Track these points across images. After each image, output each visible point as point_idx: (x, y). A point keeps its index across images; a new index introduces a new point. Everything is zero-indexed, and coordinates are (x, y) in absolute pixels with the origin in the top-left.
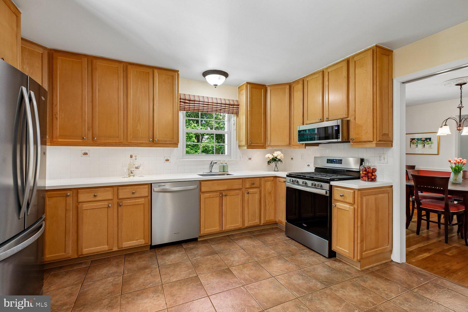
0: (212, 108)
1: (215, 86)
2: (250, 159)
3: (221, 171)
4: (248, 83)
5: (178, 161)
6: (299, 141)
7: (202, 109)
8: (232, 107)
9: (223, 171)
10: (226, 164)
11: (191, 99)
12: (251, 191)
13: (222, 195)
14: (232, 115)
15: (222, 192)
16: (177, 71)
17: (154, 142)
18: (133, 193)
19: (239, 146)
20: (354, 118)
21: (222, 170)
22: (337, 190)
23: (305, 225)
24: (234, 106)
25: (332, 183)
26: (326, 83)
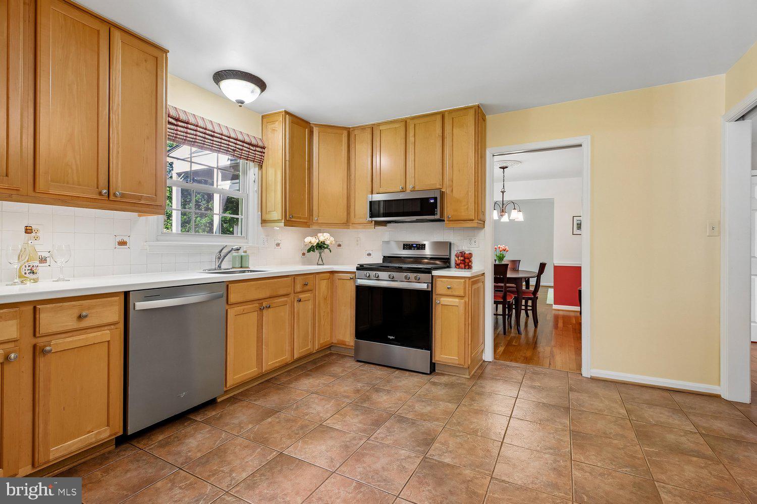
0: (220, 144)
1: (240, 104)
2: (278, 245)
3: (237, 266)
4: (287, 113)
5: (149, 246)
6: (370, 217)
7: (201, 142)
8: (253, 148)
9: (240, 265)
10: (245, 252)
11: (181, 118)
12: (302, 296)
13: (262, 306)
14: (252, 164)
15: (261, 302)
16: (166, 52)
17: (112, 198)
18: (80, 317)
19: (264, 222)
20: (451, 190)
21: (238, 264)
22: (442, 281)
23: (391, 337)
24: (257, 149)
25: (435, 273)
26: (411, 139)
